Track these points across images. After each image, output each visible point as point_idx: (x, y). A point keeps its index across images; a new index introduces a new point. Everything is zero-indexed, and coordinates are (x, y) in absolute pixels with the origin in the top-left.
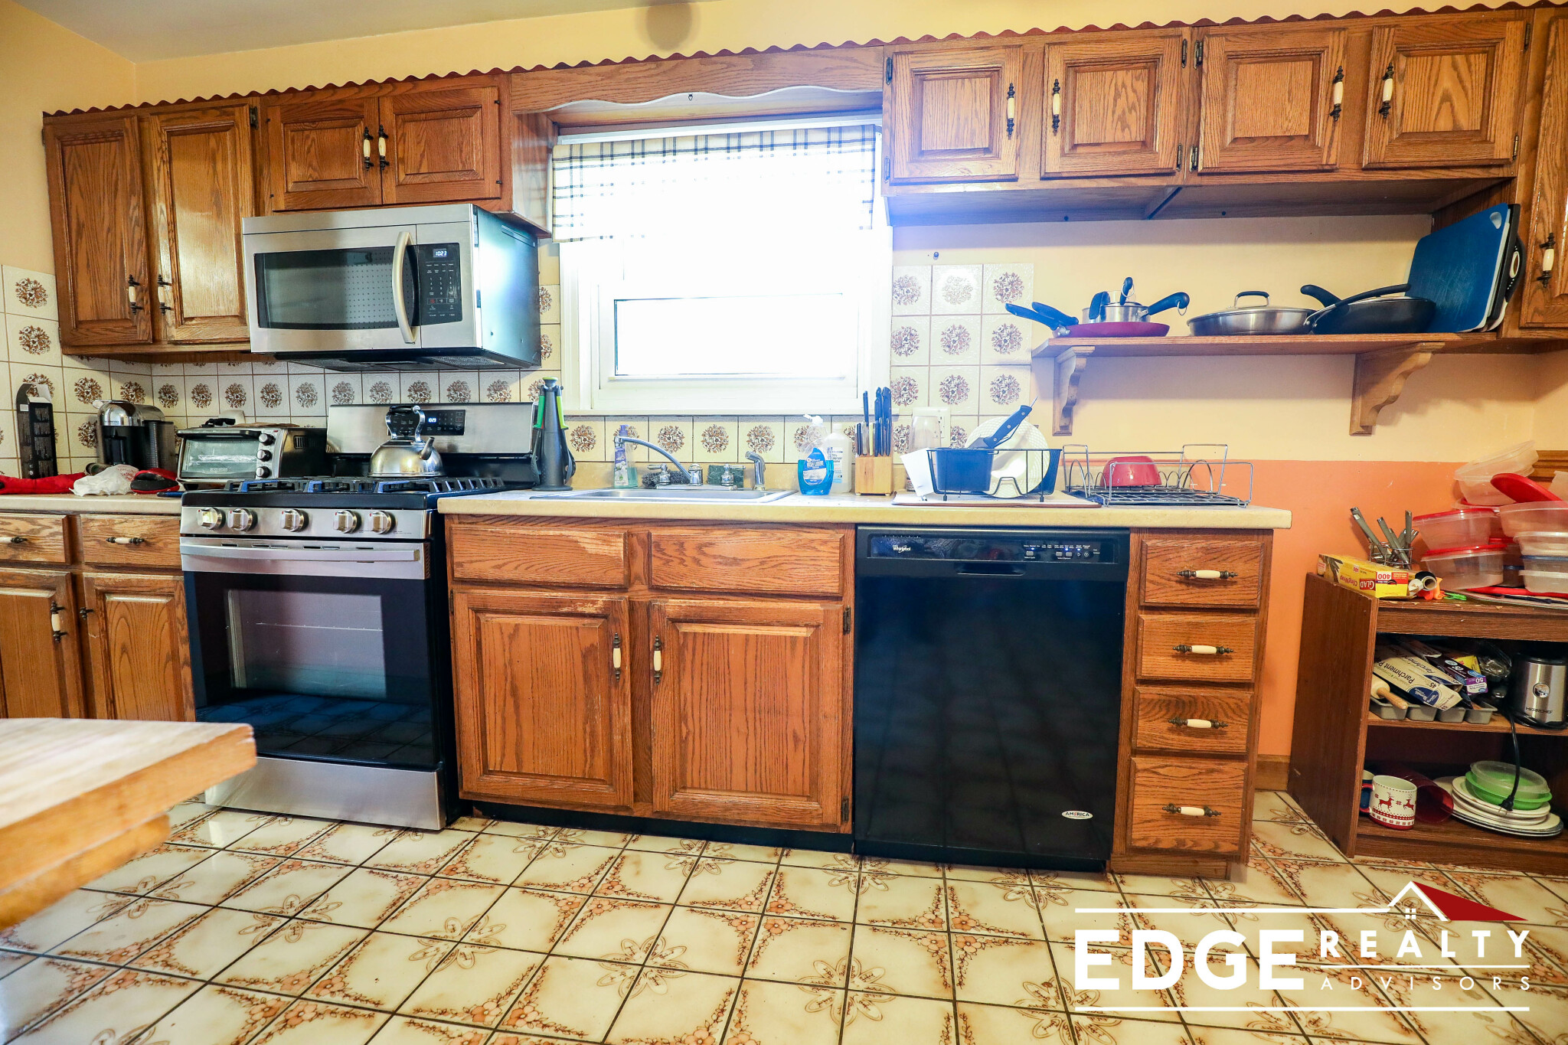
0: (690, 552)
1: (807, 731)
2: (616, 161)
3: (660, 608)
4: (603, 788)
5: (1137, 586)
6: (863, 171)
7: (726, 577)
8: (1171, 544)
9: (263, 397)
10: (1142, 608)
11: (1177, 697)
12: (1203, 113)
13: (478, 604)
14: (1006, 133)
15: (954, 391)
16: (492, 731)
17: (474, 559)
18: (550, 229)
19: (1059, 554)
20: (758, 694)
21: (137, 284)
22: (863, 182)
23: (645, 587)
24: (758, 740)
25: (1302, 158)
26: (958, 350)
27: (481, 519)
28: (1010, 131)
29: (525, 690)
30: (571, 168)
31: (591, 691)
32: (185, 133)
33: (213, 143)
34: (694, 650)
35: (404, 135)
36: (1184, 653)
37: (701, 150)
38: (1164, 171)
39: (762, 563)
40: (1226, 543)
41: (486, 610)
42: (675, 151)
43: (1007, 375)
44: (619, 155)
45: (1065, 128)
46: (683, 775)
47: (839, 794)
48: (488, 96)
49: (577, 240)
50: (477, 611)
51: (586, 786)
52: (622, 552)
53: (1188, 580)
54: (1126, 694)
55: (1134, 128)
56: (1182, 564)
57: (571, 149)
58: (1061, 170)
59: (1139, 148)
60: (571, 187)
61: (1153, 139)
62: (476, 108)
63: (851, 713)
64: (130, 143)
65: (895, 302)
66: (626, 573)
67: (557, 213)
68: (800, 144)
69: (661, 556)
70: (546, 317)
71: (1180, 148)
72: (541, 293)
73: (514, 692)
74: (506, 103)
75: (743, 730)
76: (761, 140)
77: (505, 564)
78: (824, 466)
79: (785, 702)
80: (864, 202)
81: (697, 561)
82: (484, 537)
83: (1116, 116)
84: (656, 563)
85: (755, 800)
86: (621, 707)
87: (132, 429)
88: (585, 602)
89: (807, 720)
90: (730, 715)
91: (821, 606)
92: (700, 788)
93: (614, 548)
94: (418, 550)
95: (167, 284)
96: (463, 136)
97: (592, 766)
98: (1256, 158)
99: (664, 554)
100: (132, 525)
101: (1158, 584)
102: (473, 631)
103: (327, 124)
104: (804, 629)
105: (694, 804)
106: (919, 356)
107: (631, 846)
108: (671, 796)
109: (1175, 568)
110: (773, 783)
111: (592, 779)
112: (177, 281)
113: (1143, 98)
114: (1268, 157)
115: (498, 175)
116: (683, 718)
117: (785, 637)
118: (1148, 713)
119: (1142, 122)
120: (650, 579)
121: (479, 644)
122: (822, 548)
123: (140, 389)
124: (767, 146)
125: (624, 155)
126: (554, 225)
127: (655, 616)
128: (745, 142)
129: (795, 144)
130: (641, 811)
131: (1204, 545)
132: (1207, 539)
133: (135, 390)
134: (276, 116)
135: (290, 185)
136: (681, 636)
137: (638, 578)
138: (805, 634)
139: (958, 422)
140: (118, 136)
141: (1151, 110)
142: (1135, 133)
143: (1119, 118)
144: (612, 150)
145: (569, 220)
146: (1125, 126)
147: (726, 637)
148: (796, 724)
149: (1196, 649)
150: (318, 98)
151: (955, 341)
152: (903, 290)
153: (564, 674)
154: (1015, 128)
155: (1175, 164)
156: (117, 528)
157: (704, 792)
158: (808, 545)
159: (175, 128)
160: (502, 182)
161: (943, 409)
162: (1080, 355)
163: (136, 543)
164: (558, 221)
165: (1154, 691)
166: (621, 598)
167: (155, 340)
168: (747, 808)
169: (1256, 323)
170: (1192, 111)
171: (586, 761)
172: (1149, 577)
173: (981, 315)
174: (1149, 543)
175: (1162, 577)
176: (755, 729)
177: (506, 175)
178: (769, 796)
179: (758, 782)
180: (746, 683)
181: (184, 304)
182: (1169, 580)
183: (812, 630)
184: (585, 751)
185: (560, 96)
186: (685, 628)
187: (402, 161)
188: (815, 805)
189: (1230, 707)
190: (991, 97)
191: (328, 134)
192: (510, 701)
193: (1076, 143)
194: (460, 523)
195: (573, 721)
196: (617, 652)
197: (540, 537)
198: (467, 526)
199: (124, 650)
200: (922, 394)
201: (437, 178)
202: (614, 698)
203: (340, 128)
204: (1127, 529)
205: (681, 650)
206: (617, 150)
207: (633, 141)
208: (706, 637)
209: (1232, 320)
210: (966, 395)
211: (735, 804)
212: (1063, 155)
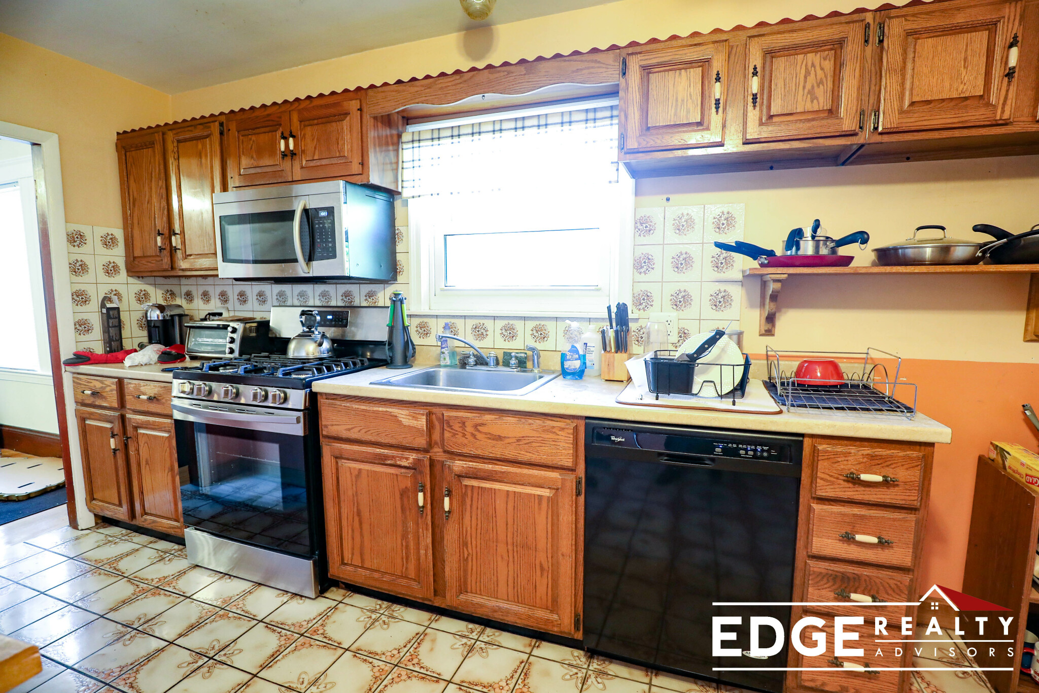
0: (469, 429)
1: (550, 564)
2: (442, 141)
3: (449, 466)
4: (414, 585)
5: (809, 480)
6: (611, 140)
7: (493, 449)
8: (839, 450)
9: (238, 299)
10: (814, 498)
11: (842, 573)
12: (883, 83)
13: (337, 453)
14: (714, 110)
15: (681, 301)
16: (346, 537)
17: (335, 423)
18: (400, 190)
19: (742, 452)
20: (515, 534)
21: (162, 234)
22: (611, 148)
23: (441, 450)
24: (516, 566)
25: (976, 115)
26: (684, 270)
27: (339, 397)
28: (717, 108)
29: (365, 514)
30: (413, 148)
31: (406, 518)
32: (185, 140)
33: (200, 146)
34: (472, 497)
35: (304, 135)
36: (848, 538)
37: (497, 131)
38: (847, 133)
39: (518, 441)
40: (889, 452)
41: (341, 458)
42: (480, 133)
43: (722, 290)
44: (444, 137)
45: (763, 102)
46: (465, 582)
47: (573, 612)
48: (354, 105)
49: (416, 197)
50: (336, 458)
51: (404, 582)
52: (425, 426)
53: (854, 480)
54: (799, 564)
55: (821, 100)
56: (849, 466)
57: (413, 135)
58: (759, 137)
59: (826, 115)
60: (413, 161)
61: (838, 107)
62: (347, 114)
63: (583, 553)
64: (158, 147)
65: (637, 234)
66: (428, 440)
67: (404, 179)
68: (566, 122)
69: (450, 430)
70: (399, 248)
71: (862, 113)
72: (397, 232)
73: (359, 513)
74: (365, 110)
75: (505, 557)
76: (539, 121)
77: (352, 428)
78: (579, 359)
79: (534, 542)
80: (612, 163)
81: (474, 436)
82: (340, 410)
83: (806, 91)
84: (447, 435)
85: (515, 608)
86: (425, 532)
87: (164, 321)
88: (401, 458)
89: (550, 556)
90: (496, 546)
91: (560, 475)
92: (476, 593)
93: (420, 422)
94: (299, 417)
95: (177, 234)
96: (339, 134)
97: (407, 568)
98: (932, 118)
99: (452, 429)
100: (149, 387)
101: (830, 481)
102: (334, 471)
103: (263, 130)
104: (548, 490)
105: (473, 604)
106: (655, 275)
107: (433, 625)
108: (458, 596)
109: (843, 469)
110: (526, 598)
111: (406, 577)
112: (183, 232)
113: (830, 74)
114: (944, 116)
115: (361, 159)
116: (465, 544)
117: (534, 495)
118: (817, 582)
119: (829, 94)
120: (443, 446)
121: (338, 479)
122: (560, 433)
123: (173, 293)
124: (542, 125)
125: (447, 137)
126: (402, 187)
127: (446, 471)
128: (528, 123)
129: (562, 123)
130: (438, 603)
131: (869, 452)
132: (872, 447)
133: (170, 294)
134: (233, 126)
135: (242, 171)
136: (464, 488)
137: (436, 443)
138: (548, 494)
139: (684, 324)
140: (151, 145)
141: (837, 83)
142: (823, 101)
143: (809, 92)
144: (439, 134)
145: (412, 184)
146: (814, 98)
147: (493, 491)
148: (542, 557)
149: (859, 538)
150: (257, 113)
151: (682, 263)
152: (644, 226)
153: (389, 505)
154: (721, 105)
155: (858, 127)
156: (142, 389)
157: (480, 596)
158: (551, 430)
159: (181, 137)
160: (363, 164)
161: (673, 315)
162: (775, 281)
163: (150, 399)
164: (405, 184)
165: (823, 566)
166: (424, 457)
167: (173, 268)
168: (507, 612)
169: (932, 255)
170: (873, 82)
171: (403, 565)
172: (819, 474)
173: (703, 243)
174: (820, 448)
175: (831, 476)
176: (514, 557)
177: (365, 158)
178: (524, 606)
179: (516, 594)
180: (507, 525)
181: (187, 246)
182: (838, 478)
183: (554, 491)
184: (402, 558)
185: (398, 103)
186: (467, 482)
187: (303, 152)
188: (555, 617)
189: (890, 587)
190: (702, 83)
191: (262, 136)
192: (356, 519)
193: (772, 114)
194: (326, 399)
195: (395, 536)
196: (421, 495)
197: (374, 412)
198: (330, 401)
199: (147, 463)
200: (656, 303)
201: (324, 162)
202: (421, 526)
203: (268, 132)
204: (802, 435)
205: (464, 496)
206: (443, 134)
207: (452, 127)
208: (480, 489)
209: (910, 252)
210: (690, 304)
211: (500, 608)
212: (761, 124)
